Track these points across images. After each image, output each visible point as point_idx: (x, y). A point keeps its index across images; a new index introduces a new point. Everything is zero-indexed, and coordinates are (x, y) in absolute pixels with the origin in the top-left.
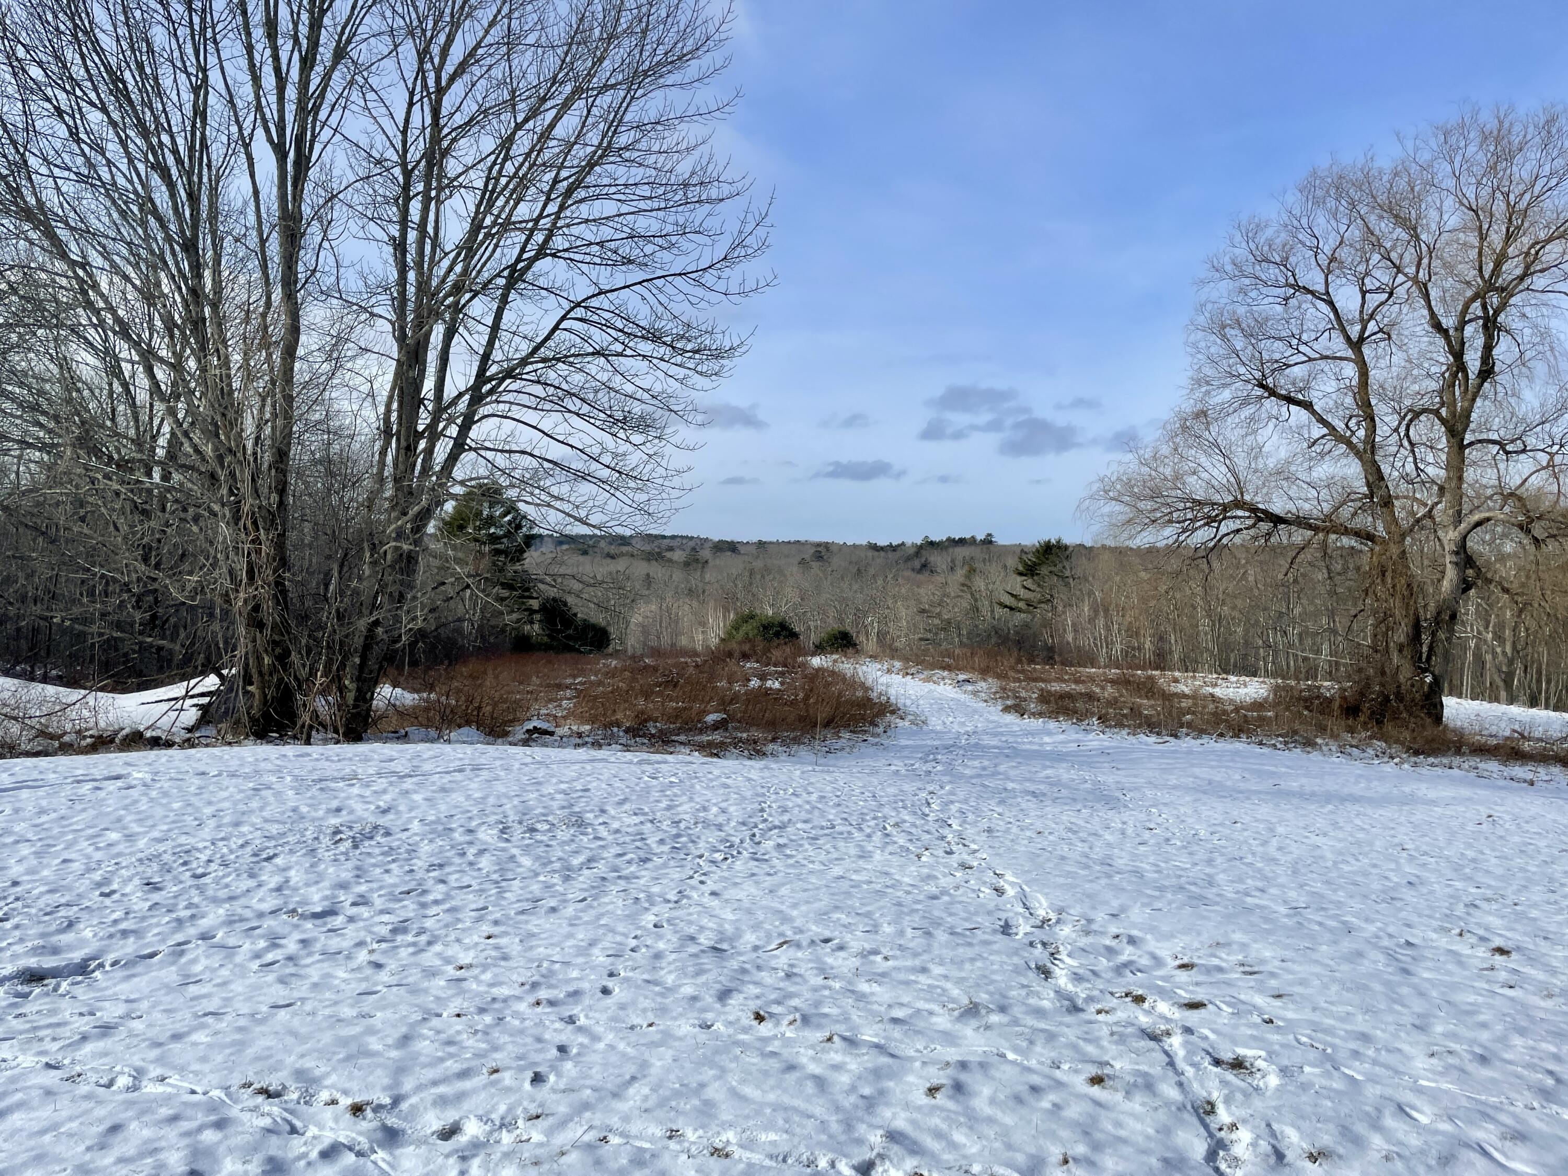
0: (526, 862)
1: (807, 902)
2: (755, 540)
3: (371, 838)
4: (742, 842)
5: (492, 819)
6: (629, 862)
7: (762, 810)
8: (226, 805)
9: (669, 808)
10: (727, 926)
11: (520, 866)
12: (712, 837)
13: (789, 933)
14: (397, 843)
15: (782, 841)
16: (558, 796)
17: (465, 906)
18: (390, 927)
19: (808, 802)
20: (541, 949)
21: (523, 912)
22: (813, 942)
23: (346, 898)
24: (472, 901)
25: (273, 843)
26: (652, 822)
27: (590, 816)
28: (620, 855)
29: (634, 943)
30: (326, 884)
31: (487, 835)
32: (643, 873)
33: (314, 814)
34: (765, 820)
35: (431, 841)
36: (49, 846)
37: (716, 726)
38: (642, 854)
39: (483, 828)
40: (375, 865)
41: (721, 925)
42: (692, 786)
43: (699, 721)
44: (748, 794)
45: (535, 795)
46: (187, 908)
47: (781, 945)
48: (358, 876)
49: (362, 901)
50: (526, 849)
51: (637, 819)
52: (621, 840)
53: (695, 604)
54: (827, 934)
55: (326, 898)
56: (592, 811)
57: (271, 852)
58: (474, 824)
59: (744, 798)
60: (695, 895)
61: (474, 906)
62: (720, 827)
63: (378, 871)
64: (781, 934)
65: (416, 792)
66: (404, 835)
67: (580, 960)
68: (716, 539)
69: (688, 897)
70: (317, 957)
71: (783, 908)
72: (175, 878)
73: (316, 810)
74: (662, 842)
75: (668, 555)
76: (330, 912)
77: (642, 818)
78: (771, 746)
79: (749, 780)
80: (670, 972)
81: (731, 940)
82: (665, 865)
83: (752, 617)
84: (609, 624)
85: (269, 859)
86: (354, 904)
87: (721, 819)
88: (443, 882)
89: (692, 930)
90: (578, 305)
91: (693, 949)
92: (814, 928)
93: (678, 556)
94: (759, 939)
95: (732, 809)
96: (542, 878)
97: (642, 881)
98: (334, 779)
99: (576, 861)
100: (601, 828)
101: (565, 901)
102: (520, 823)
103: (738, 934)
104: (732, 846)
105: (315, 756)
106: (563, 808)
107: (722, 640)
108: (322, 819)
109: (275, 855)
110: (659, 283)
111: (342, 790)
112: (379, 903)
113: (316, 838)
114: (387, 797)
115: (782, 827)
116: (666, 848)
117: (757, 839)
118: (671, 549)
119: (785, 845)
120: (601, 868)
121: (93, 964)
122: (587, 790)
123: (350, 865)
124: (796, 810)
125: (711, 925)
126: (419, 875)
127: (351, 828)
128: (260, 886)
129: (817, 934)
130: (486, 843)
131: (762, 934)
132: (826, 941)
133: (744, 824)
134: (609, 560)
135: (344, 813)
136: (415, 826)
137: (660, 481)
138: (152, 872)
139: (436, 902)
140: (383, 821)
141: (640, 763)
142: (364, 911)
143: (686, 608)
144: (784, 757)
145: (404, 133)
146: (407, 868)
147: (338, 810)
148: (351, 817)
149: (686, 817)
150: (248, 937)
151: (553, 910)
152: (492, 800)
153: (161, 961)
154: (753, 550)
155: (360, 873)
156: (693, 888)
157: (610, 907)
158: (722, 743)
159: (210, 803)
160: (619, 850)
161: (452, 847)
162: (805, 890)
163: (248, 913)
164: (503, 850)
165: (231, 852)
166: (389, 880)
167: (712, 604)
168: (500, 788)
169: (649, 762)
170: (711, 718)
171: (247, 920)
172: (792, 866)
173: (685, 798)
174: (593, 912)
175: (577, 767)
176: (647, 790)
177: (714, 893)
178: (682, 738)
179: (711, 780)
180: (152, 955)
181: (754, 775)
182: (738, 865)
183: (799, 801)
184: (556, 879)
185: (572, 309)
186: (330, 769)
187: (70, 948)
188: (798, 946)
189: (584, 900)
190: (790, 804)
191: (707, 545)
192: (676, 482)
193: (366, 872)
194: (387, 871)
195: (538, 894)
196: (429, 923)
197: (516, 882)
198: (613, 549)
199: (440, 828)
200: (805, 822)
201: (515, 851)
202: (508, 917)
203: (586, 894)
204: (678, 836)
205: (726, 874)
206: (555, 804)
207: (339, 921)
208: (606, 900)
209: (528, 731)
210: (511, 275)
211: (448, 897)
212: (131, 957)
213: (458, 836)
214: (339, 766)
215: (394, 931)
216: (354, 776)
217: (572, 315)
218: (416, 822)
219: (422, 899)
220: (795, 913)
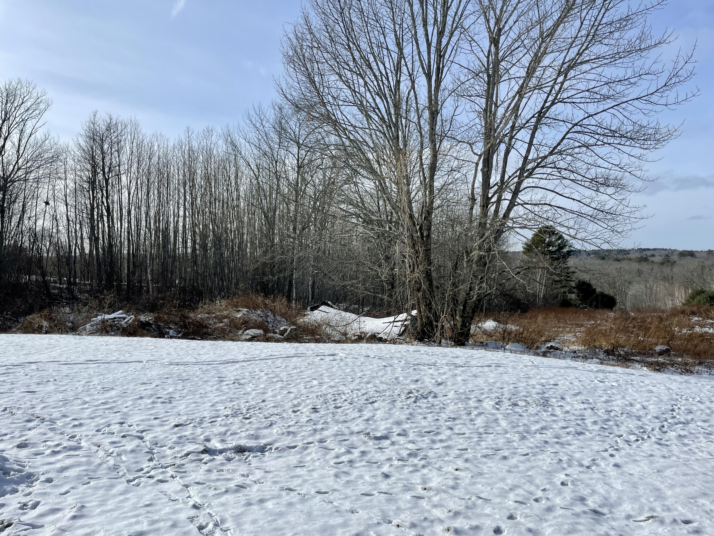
0: (504, 423)
1: (683, 485)
2: (706, 249)
3: (426, 398)
4: (653, 430)
5: (493, 396)
6: (568, 433)
7: (673, 410)
8: (368, 372)
9: (607, 402)
10: (613, 494)
11: (499, 426)
12: (632, 424)
13: (659, 509)
14: (438, 403)
15: (682, 433)
16: (537, 386)
17: (456, 446)
18: (408, 452)
19: (709, 408)
20: (480, 486)
21: (485, 456)
22: (675, 521)
23: (396, 430)
24: (461, 443)
25: (378, 394)
26: (592, 409)
27: (554, 400)
28: (564, 428)
29: (539, 494)
30: (390, 421)
31: (488, 404)
32: (575, 442)
33: (405, 382)
34: (674, 417)
35: (456, 404)
36: (289, 384)
37: (661, 353)
38: (579, 429)
39: (487, 400)
40: (420, 414)
41: (608, 492)
42: (627, 390)
43: (650, 349)
44: (665, 398)
45: (525, 384)
46: (323, 424)
47: (649, 518)
48: (408, 419)
49: (404, 434)
50: (506, 416)
51: (583, 406)
52: (568, 418)
53: (667, 285)
54: (690, 516)
55: (387, 429)
56: (556, 398)
57: (374, 399)
58: (483, 397)
59: (661, 401)
60: (603, 464)
61: (460, 447)
62: (639, 418)
63: (421, 417)
64: (652, 509)
65: (460, 375)
66: (442, 399)
67: (498, 500)
68: (681, 249)
69: (598, 465)
70: (364, 463)
71: (662, 487)
72: (327, 407)
73: (406, 380)
74: (595, 423)
75: (651, 259)
76: (385, 437)
77: (586, 406)
78: (697, 368)
79: (669, 389)
80: (551, 526)
81: (611, 506)
82: (592, 439)
83: (703, 292)
84: (616, 295)
85: (373, 402)
86: (399, 435)
87: (641, 413)
88: (451, 429)
89: (585, 492)
90: (576, 125)
91: (579, 508)
92: (680, 508)
93: (658, 259)
94: (633, 509)
95: (651, 407)
96: (508, 436)
97: (571, 448)
98: (424, 365)
99: (534, 428)
100: (559, 408)
101: (515, 453)
102: (509, 399)
103: (619, 503)
104: (644, 432)
105: (422, 352)
106: (538, 393)
107: (683, 304)
108: (407, 385)
109: (376, 401)
110: (623, 105)
111: (425, 370)
112: (412, 436)
113: (399, 395)
114: (444, 377)
115: (686, 423)
116: (597, 427)
117: (664, 429)
118: (653, 256)
119: (685, 436)
120: (548, 435)
121: (268, 447)
122: (556, 385)
123: (407, 412)
124: (699, 413)
125: (602, 491)
126: (441, 422)
127: (418, 391)
128: (360, 417)
129: (681, 514)
130: (485, 409)
131: (636, 506)
132: (687, 522)
133: (657, 418)
134: (616, 262)
135: (419, 382)
136: (451, 395)
137: (628, 215)
138: (318, 403)
139: (441, 441)
140: (436, 390)
141: (597, 371)
142: (402, 440)
143: (662, 287)
144: (706, 375)
145: (488, 57)
146: (436, 418)
147: (417, 381)
148: (422, 385)
149: (616, 408)
150: (340, 444)
151: (505, 458)
152: (498, 385)
153: (296, 451)
154: (705, 255)
155: (410, 417)
156: (604, 458)
157: (541, 463)
158: (663, 364)
159: (362, 371)
160: (564, 424)
161: (465, 409)
162: (685, 475)
163: (347, 431)
164: (493, 414)
165: (357, 397)
166: (424, 423)
167: (677, 285)
168: (506, 378)
169: (603, 372)
170: (658, 348)
171: (344, 435)
172: (686, 452)
173: (619, 397)
174: (528, 464)
175: (555, 371)
176: (595, 389)
177: (616, 465)
178: (638, 358)
179: (641, 387)
180: (294, 447)
181: (674, 386)
182: (646, 446)
183: (702, 407)
184: (516, 437)
185: (573, 127)
186: (425, 359)
187: (264, 437)
188: (662, 522)
189: (527, 454)
190: (695, 408)
191: (675, 253)
192: (637, 214)
193: (414, 417)
194: (425, 418)
195: (500, 446)
196: (431, 453)
197: (492, 436)
198: (620, 256)
199: (463, 397)
200: (704, 421)
201: (500, 416)
202: (475, 458)
203: (529, 451)
204: (608, 420)
205: (632, 452)
206: (534, 391)
207: (386, 443)
208: (540, 457)
209: (547, 347)
210: (539, 116)
211: (449, 438)
212: (284, 447)
213: (472, 403)
214: (431, 358)
215: (410, 455)
216: (434, 364)
217: (573, 130)
218: (452, 392)
219: (434, 438)
220: (669, 493)
